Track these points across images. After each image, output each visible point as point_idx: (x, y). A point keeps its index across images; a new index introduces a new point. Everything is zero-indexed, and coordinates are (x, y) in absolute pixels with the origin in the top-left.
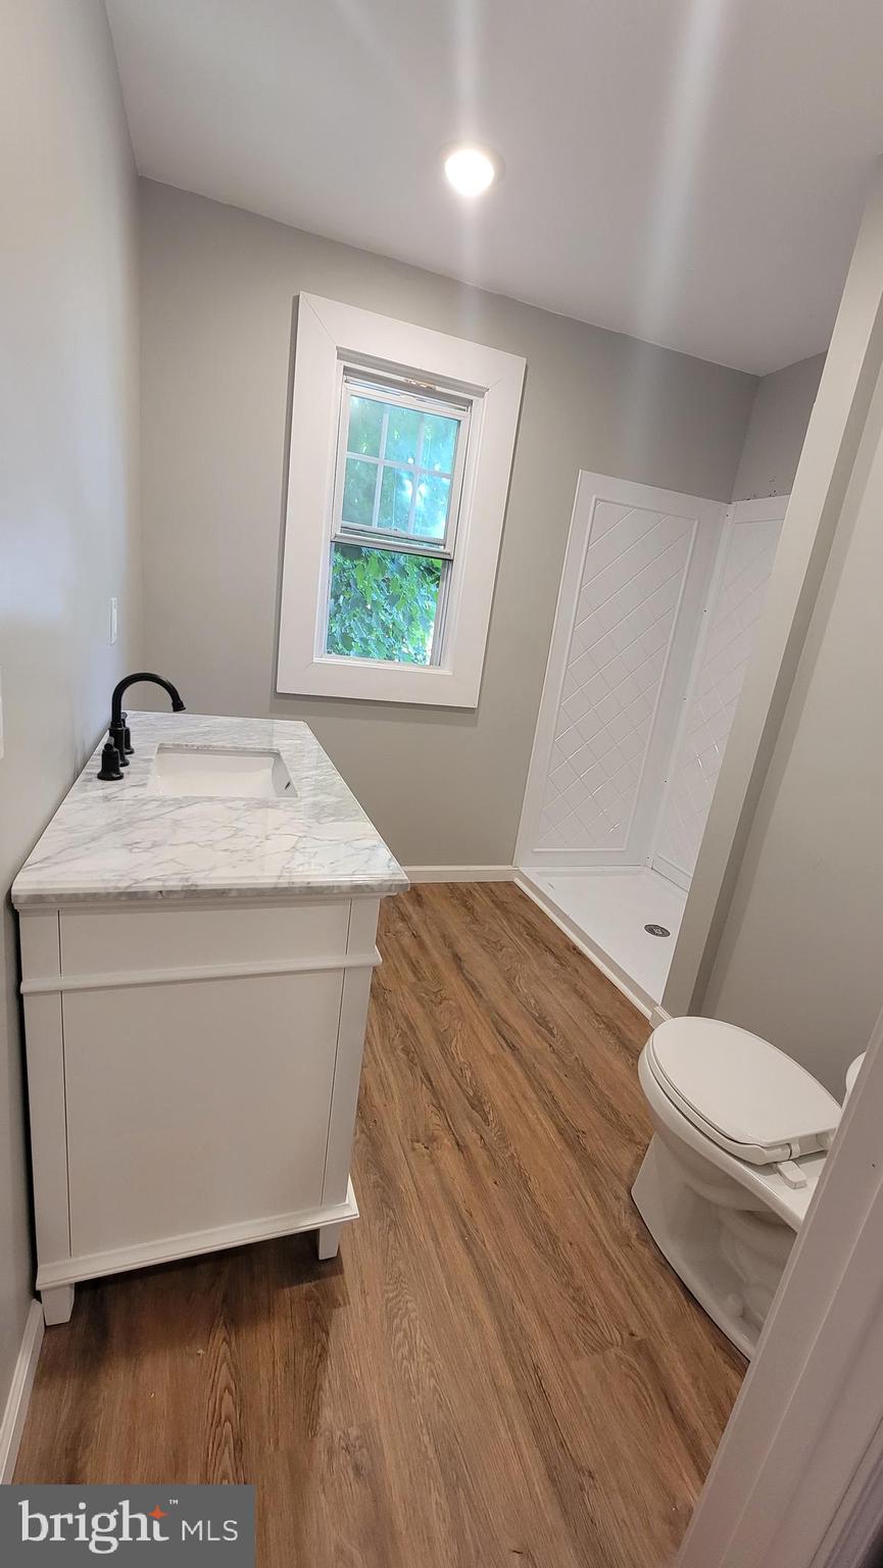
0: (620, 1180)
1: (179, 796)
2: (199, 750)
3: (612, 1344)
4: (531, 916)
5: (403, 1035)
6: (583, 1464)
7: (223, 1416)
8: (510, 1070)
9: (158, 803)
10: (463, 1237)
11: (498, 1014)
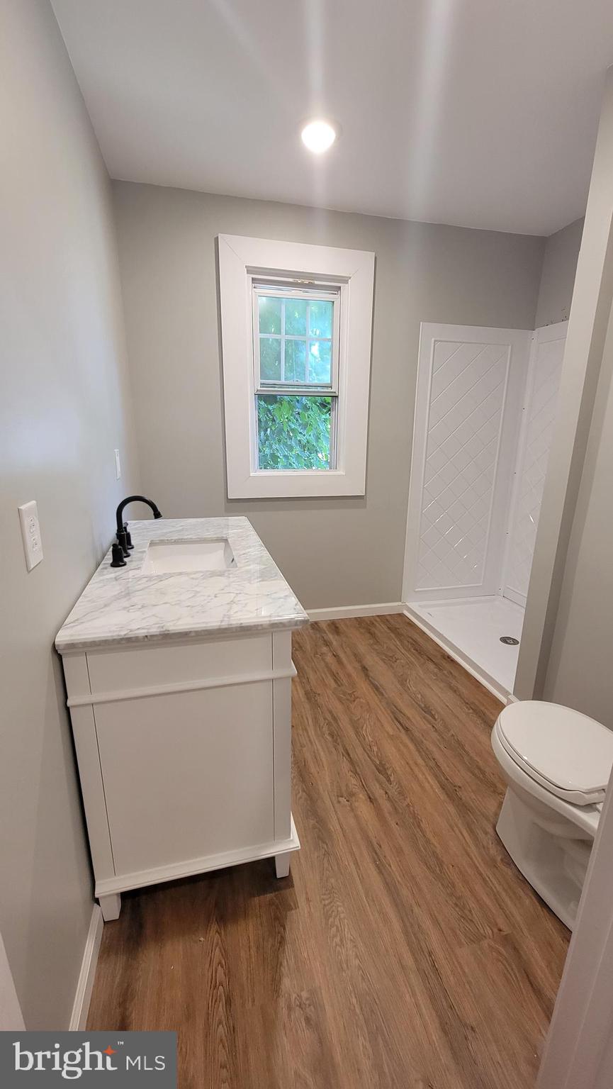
0: (487, 819)
1: (160, 573)
2: (176, 542)
3: (485, 937)
4: (416, 636)
5: (329, 724)
6: (468, 1022)
7: (218, 983)
8: (406, 746)
9: (147, 579)
10: (375, 861)
11: (395, 707)
